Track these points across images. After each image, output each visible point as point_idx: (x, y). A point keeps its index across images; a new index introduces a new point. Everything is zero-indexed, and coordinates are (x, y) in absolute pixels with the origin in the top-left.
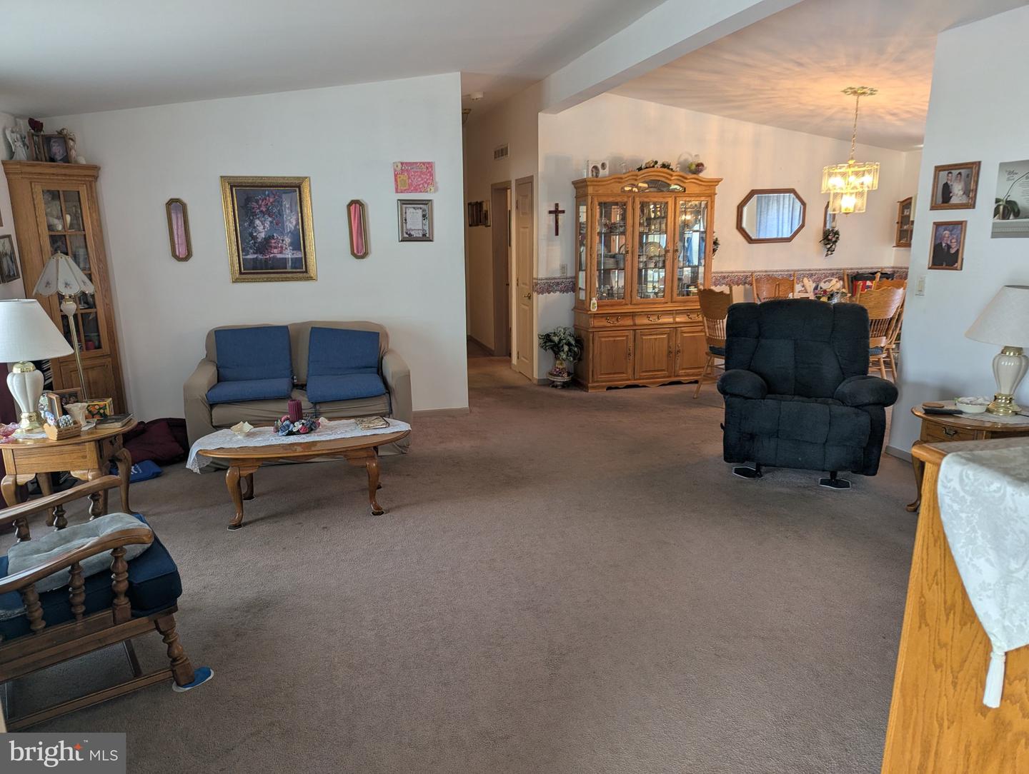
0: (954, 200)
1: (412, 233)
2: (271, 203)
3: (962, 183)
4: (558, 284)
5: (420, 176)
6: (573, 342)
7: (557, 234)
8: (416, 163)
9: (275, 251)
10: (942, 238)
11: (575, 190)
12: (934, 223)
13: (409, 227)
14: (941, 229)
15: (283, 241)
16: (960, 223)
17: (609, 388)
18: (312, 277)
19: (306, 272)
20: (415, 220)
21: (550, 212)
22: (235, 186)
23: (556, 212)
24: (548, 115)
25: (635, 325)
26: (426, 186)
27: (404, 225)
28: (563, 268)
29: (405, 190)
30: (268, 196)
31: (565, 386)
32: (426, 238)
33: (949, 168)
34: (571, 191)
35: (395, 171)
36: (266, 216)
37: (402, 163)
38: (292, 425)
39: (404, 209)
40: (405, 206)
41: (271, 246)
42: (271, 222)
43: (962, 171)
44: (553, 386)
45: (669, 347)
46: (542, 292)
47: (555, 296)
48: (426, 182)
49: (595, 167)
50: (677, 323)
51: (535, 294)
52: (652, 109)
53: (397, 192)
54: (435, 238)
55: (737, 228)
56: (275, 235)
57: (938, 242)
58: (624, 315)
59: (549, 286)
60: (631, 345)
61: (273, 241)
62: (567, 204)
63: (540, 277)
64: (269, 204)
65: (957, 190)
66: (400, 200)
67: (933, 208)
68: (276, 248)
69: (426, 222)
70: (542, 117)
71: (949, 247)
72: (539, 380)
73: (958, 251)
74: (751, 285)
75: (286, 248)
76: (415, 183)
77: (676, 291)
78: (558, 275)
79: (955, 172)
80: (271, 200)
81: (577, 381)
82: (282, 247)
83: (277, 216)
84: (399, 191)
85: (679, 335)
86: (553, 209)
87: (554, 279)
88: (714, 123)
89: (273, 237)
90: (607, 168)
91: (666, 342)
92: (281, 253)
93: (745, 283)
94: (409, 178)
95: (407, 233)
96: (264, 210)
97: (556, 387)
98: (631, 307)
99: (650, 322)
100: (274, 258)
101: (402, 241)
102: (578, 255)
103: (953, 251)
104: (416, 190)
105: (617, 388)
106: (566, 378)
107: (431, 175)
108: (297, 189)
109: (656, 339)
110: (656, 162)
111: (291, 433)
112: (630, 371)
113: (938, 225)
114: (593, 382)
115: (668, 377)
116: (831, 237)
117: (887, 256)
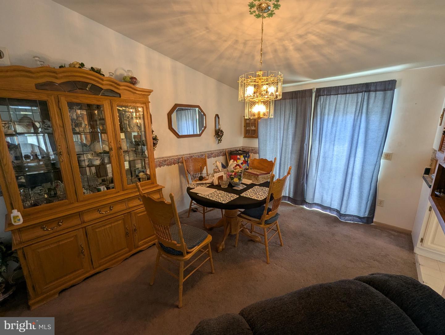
17: (63, 291)
25: (84, 223)
45: (126, 229)
50: (130, 208)
55: (169, 128)
58: (67, 217)
60: (82, 242)
74: (182, 163)
91: (121, 226)
93: (179, 163)
109: (110, 228)
110: (83, 65)
112: (87, 264)
114: (37, 296)
116: (219, 134)
117: (240, 142)
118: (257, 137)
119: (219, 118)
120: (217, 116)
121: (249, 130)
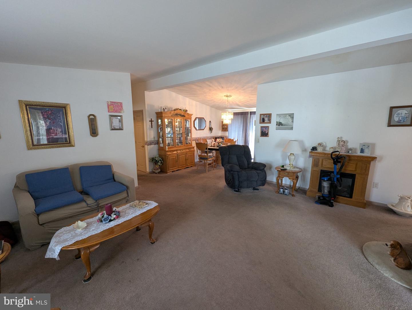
0: (265, 122)
1: (115, 127)
2: (50, 114)
3: (267, 118)
4: (153, 142)
5: (118, 107)
6: (161, 160)
7: (152, 127)
8: (116, 102)
9: (53, 135)
10: (263, 130)
11: (156, 115)
12: (261, 127)
13: (114, 125)
14: (263, 128)
15: (57, 130)
16: (268, 127)
17: (173, 172)
18: (72, 145)
19: (70, 143)
20: (116, 123)
21: (150, 121)
22: (28, 105)
23: (151, 121)
24: (147, 92)
25: (177, 153)
26: (120, 110)
27: (112, 124)
28: (154, 138)
29: (112, 111)
30: (48, 110)
31: (159, 173)
32: (121, 129)
33: (264, 115)
34: (155, 115)
35: (108, 104)
36: (47, 120)
37: (111, 102)
38: (110, 217)
39: (112, 119)
40: (112, 117)
41: (50, 133)
42: (50, 122)
43: (267, 115)
44: (155, 173)
45: (185, 158)
46: (149, 145)
47: (152, 146)
48: (120, 109)
49: (164, 109)
50: (187, 152)
51: (146, 146)
52: (174, 94)
53: (109, 112)
54: (124, 129)
55: (194, 127)
56: (52, 128)
57: (262, 131)
58: (175, 151)
59: (150, 143)
60: (177, 158)
61: (51, 131)
62: (154, 119)
63: (148, 140)
64: (49, 114)
65: (266, 120)
66: (110, 115)
67: (260, 123)
68: (53, 133)
69: (121, 123)
70: (146, 93)
71: (265, 132)
72: (150, 172)
73: (268, 133)
75: (59, 133)
76: (116, 109)
77: (185, 144)
78: (153, 140)
79: (265, 116)
80: (50, 112)
81: (163, 170)
82: (56, 133)
83: (53, 119)
84: (110, 112)
85: (187, 155)
86: (150, 120)
87: (152, 141)
88: (187, 100)
89: (51, 129)
90: (167, 109)
91: (185, 157)
92: (56, 135)
94: (113, 107)
95: (113, 127)
96: (46, 117)
97: (156, 173)
98: (176, 148)
99: (180, 152)
100: (52, 138)
101: (111, 130)
102: (158, 134)
103: (266, 133)
104: (116, 112)
105: (174, 171)
106: (159, 170)
107: (122, 107)
108: (64, 109)
109: (182, 156)
110: (178, 109)
111: (111, 221)
112: (177, 166)
113: (262, 127)
114: (169, 170)
115: (185, 166)
116: (211, 129)
117: (220, 133)
118: (228, 131)
119: (211, 122)
120: (210, 121)
121: (224, 128)
